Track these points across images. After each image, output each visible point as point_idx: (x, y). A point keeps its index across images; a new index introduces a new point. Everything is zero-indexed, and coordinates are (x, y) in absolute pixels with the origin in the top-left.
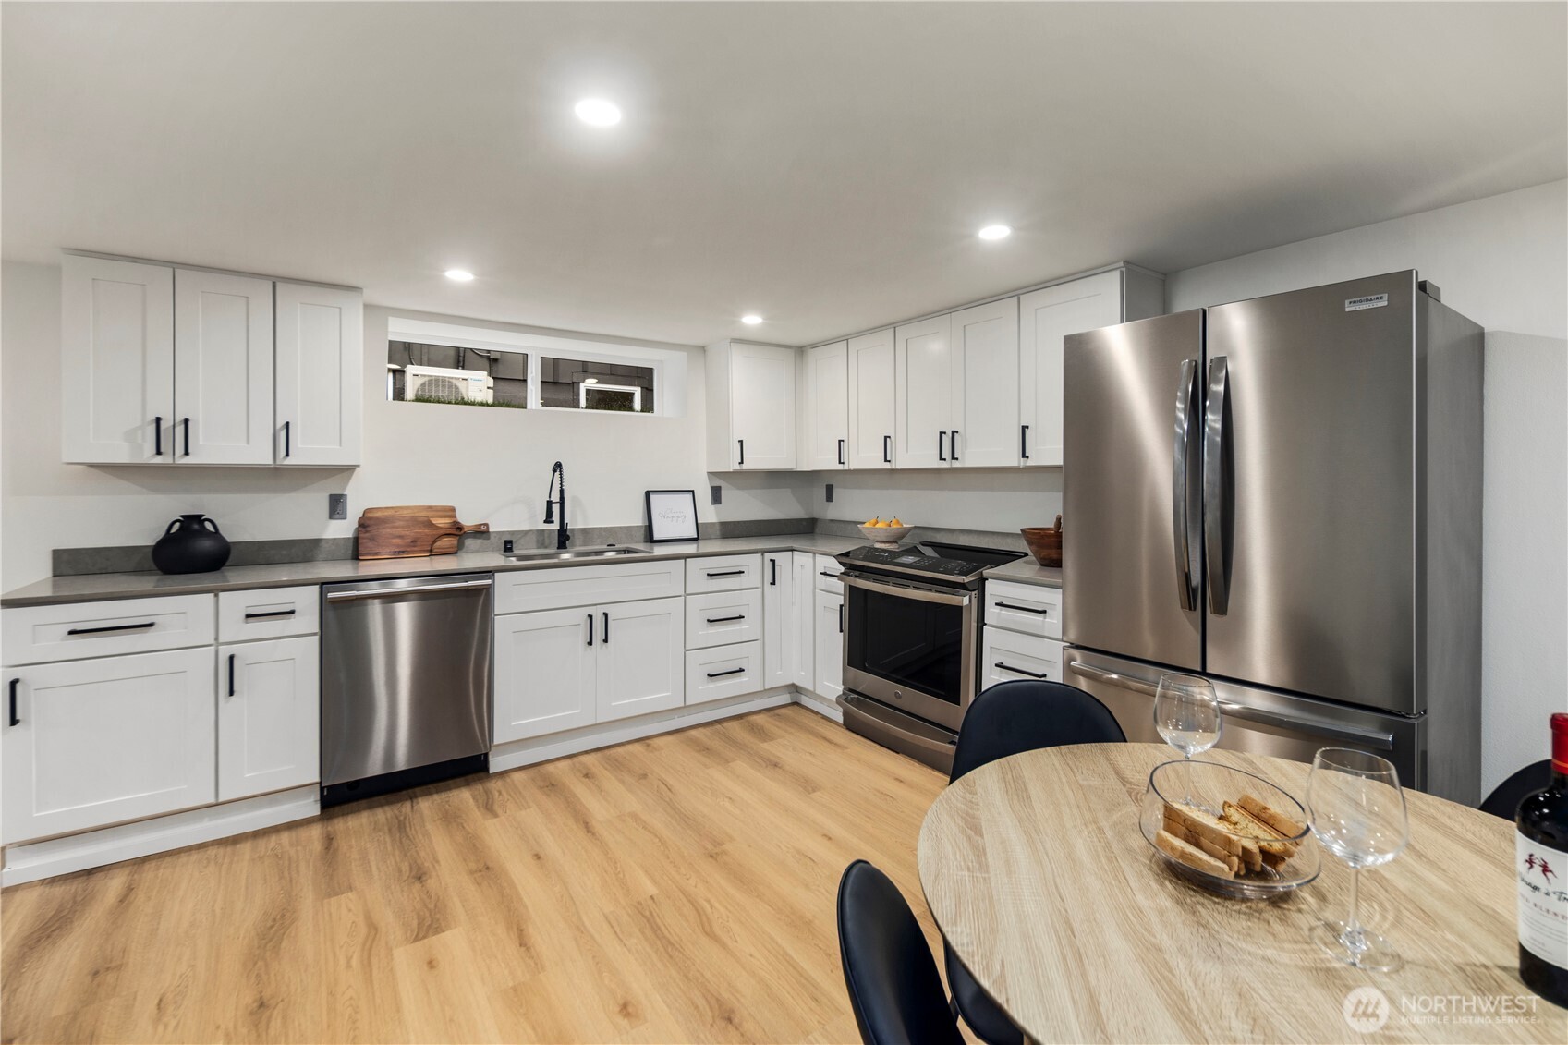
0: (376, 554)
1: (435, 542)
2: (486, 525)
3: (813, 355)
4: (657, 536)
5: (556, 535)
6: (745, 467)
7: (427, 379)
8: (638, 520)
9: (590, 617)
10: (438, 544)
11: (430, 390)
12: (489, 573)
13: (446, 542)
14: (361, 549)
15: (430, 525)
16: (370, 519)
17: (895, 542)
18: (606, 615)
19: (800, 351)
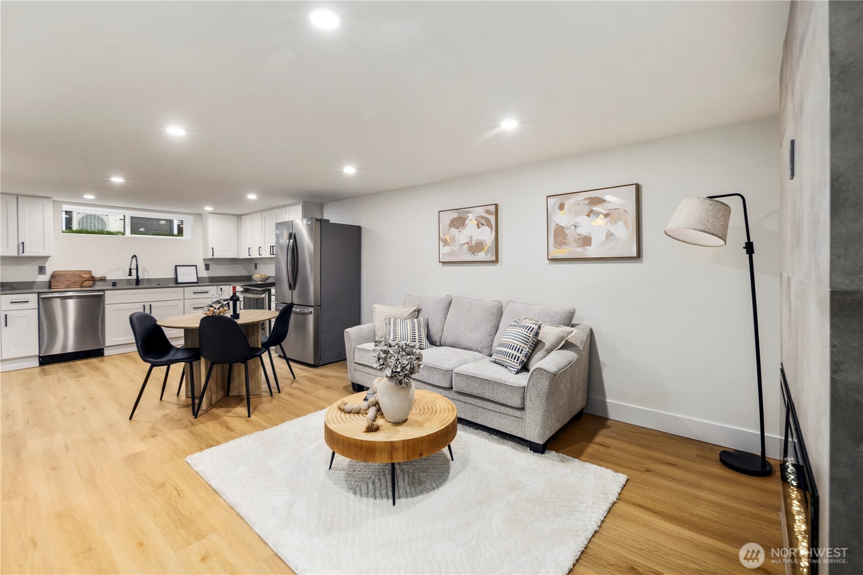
0: (58, 286)
1: (83, 282)
2: (105, 277)
3: (243, 218)
4: (179, 281)
5: (135, 281)
6: (215, 257)
7: (85, 215)
8: (172, 276)
9: (144, 306)
10: (84, 283)
11: (83, 226)
12: (103, 291)
13: (88, 283)
14: (52, 285)
15: (81, 277)
16: (55, 274)
17: (265, 281)
18: (150, 305)
19: (239, 217)
